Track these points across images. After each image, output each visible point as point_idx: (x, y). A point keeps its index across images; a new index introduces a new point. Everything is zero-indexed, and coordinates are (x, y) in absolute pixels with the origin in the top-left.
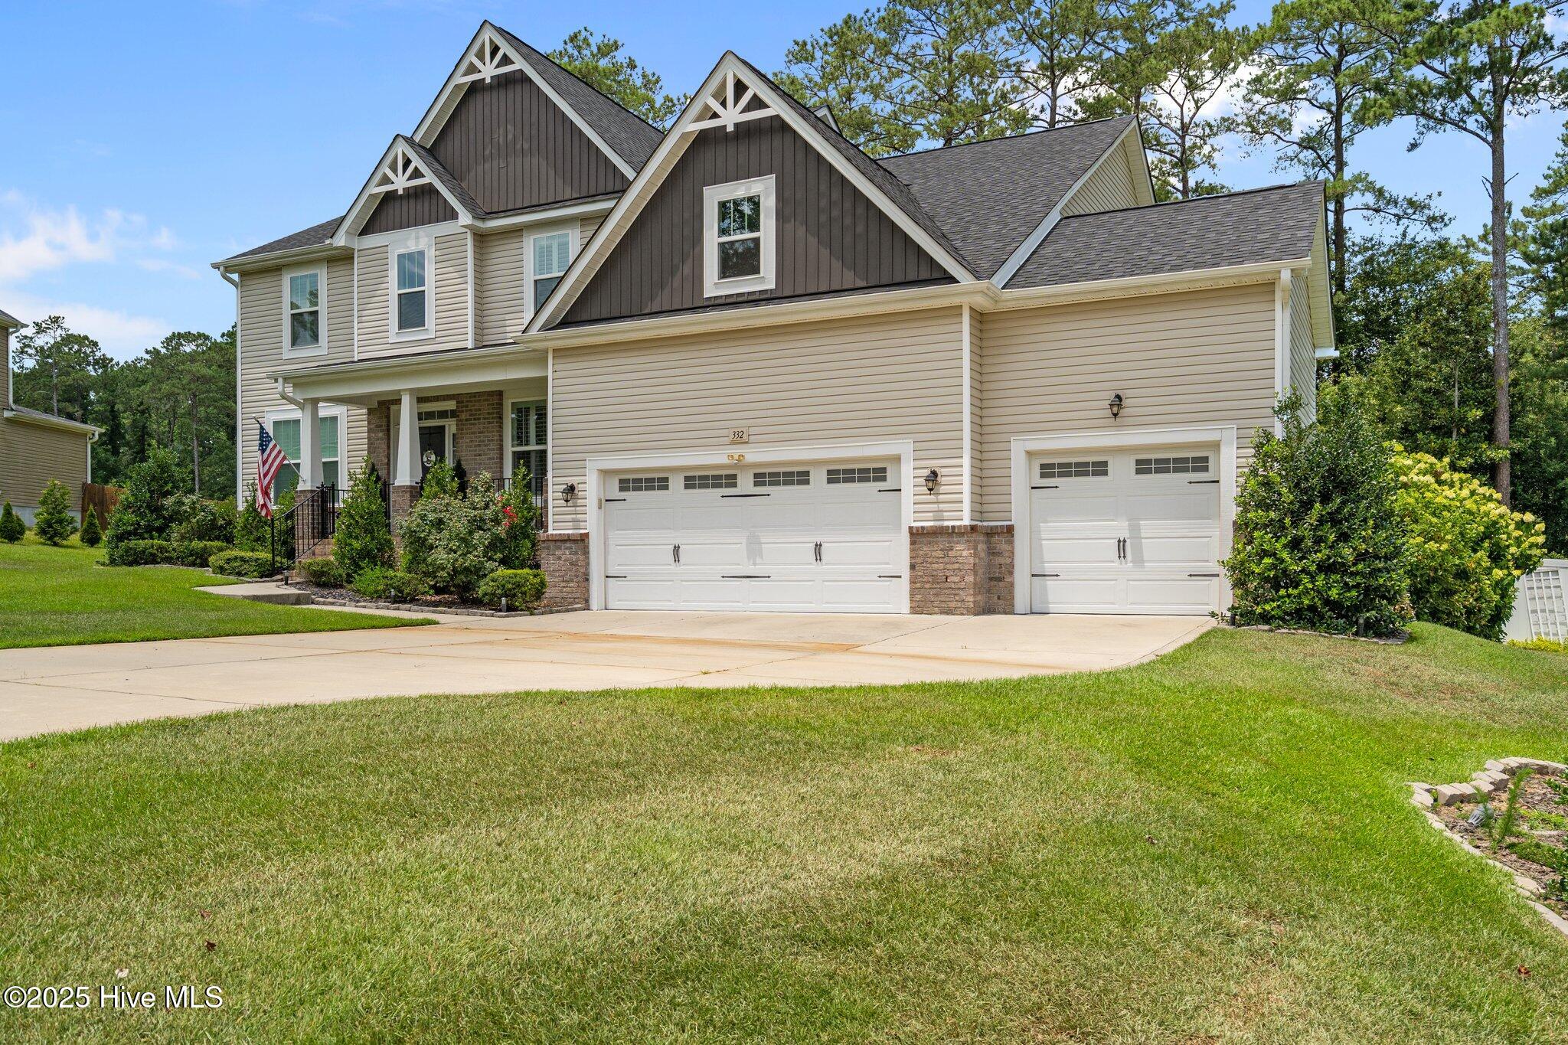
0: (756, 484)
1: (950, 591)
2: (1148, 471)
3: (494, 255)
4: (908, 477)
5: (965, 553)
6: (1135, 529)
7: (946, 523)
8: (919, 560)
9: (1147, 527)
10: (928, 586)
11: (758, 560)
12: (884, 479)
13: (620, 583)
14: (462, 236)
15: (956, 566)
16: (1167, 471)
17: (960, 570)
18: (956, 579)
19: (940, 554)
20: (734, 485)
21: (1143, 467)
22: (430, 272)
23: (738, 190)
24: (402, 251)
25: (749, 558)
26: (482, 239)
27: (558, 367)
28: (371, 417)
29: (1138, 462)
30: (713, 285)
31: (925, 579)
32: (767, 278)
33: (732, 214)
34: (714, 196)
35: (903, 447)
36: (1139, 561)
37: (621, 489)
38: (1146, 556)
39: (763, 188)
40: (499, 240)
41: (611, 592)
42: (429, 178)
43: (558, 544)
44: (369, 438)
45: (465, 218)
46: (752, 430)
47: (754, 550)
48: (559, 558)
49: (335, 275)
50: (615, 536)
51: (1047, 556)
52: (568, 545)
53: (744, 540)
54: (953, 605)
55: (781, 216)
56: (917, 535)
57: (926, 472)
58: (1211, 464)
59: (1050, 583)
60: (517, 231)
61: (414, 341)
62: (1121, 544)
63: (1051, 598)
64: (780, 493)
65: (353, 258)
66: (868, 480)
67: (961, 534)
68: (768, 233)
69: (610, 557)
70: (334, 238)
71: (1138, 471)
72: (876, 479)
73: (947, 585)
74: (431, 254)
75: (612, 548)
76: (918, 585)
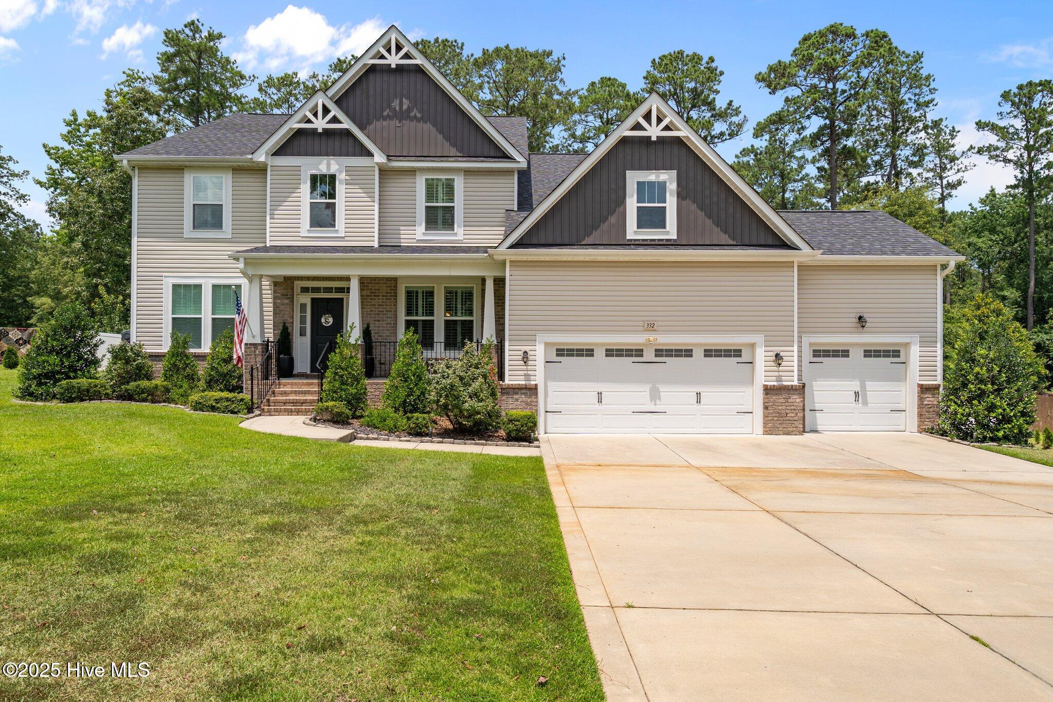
0: (656, 356)
1: (789, 422)
2: (870, 356)
3: (390, 185)
4: (762, 357)
5: (798, 400)
6: (863, 386)
7: (785, 383)
8: (770, 404)
9: (870, 385)
10: (776, 419)
11: (658, 402)
12: (740, 356)
13: (556, 416)
14: (372, 169)
15: (793, 407)
16: (880, 356)
17: (795, 410)
18: (793, 415)
19: (783, 400)
20: (642, 356)
21: (868, 354)
22: (340, 189)
23: (652, 176)
24: (314, 172)
25: (651, 401)
26: (384, 173)
27: (513, 273)
28: (276, 288)
29: (865, 351)
30: (632, 231)
31: (774, 415)
32: (671, 231)
33: (645, 190)
34: (633, 178)
35: (759, 339)
36: (865, 403)
37: (558, 355)
38: (869, 400)
39: (668, 178)
40: (396, 175)
41: (549, 422)
42: (346, 124)
43: (517, 390)
44: (275, 304)
45: (379, 157)
46: (660, 324)
47: (655, 395)
48: (517, 400)
49: (238, 180)
50: (552, 385)
51: (816, 400)
52: (524, 391)
53: (648, 390)
54: (790, 429)
55: (680, 196)
56: (768, 390)
57: (773, 354)
58: (902, 354)
59: (818, 414)
60: (412, 172)
61: (322, 237)
62: (857, 394)
63: (818, 423)
64: (673, 362)
65: (266, 170)
66: (730, 356)
67: (796, 390)
68: (671, 204)
69: (549, 399)
70: (255, 155)
71: (865, 356)
72: (735, 356)
73: (787, 418)
74: (341, 177)
75: (550, 393)
76: (770, 418)
